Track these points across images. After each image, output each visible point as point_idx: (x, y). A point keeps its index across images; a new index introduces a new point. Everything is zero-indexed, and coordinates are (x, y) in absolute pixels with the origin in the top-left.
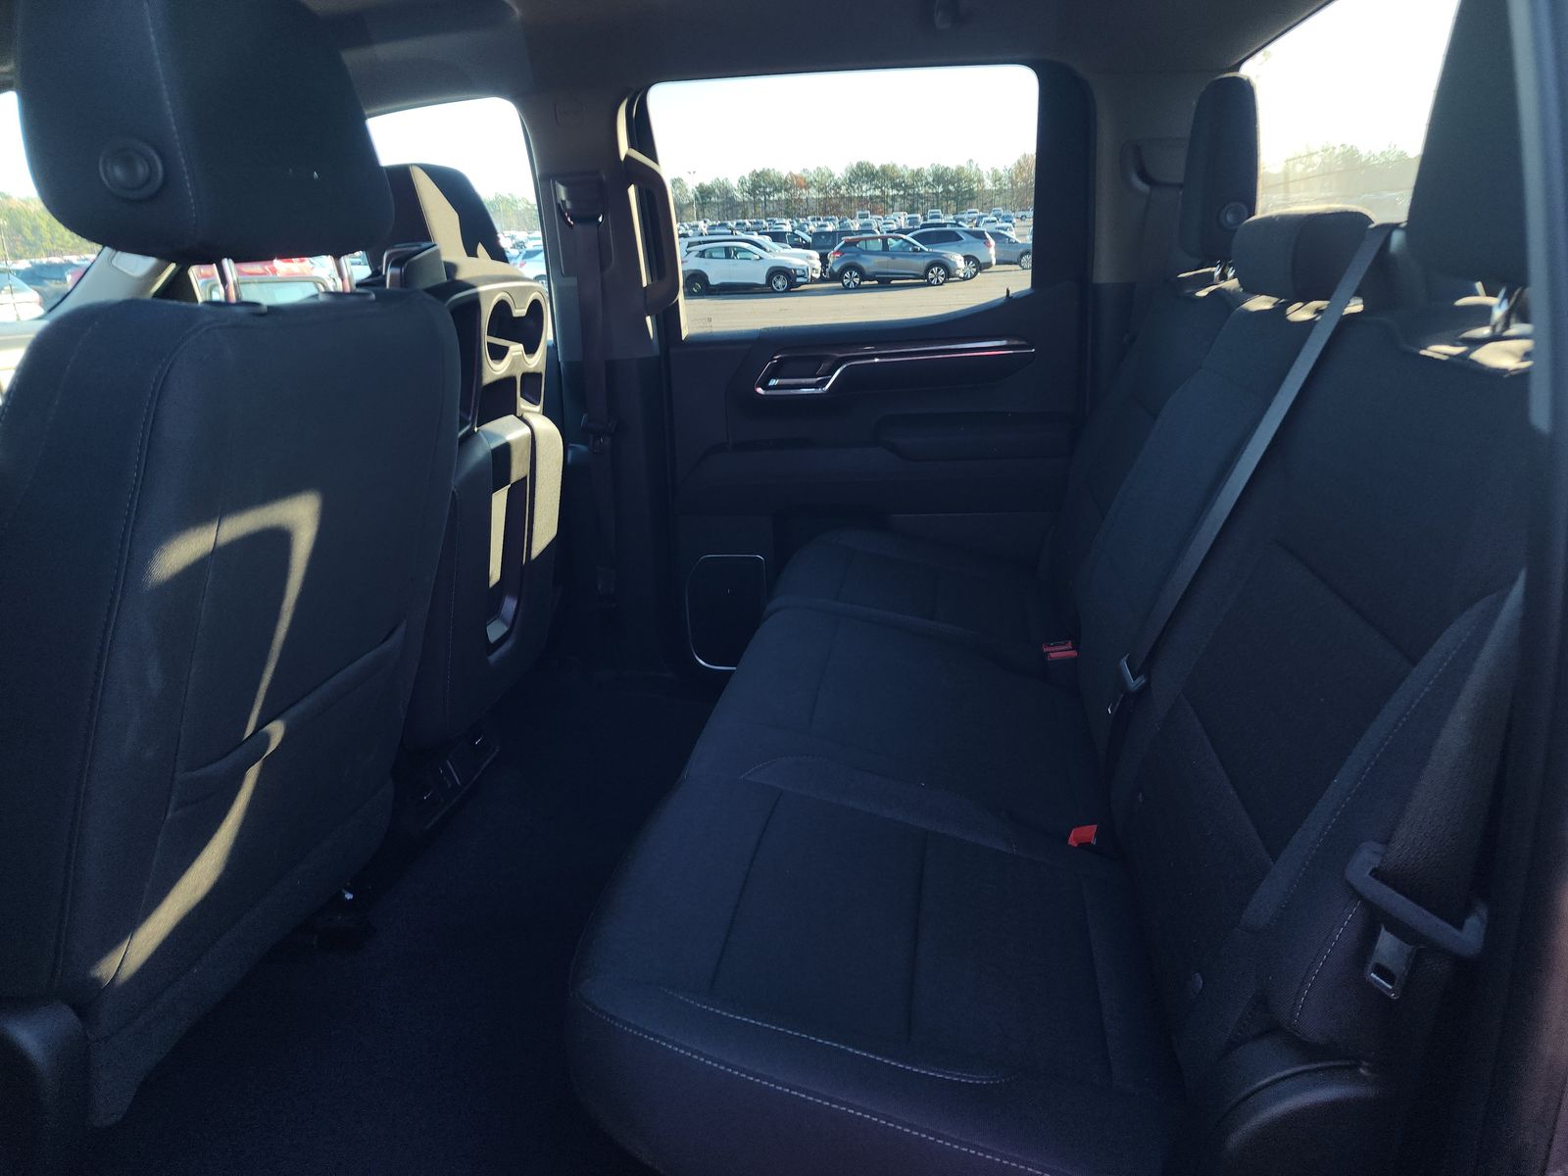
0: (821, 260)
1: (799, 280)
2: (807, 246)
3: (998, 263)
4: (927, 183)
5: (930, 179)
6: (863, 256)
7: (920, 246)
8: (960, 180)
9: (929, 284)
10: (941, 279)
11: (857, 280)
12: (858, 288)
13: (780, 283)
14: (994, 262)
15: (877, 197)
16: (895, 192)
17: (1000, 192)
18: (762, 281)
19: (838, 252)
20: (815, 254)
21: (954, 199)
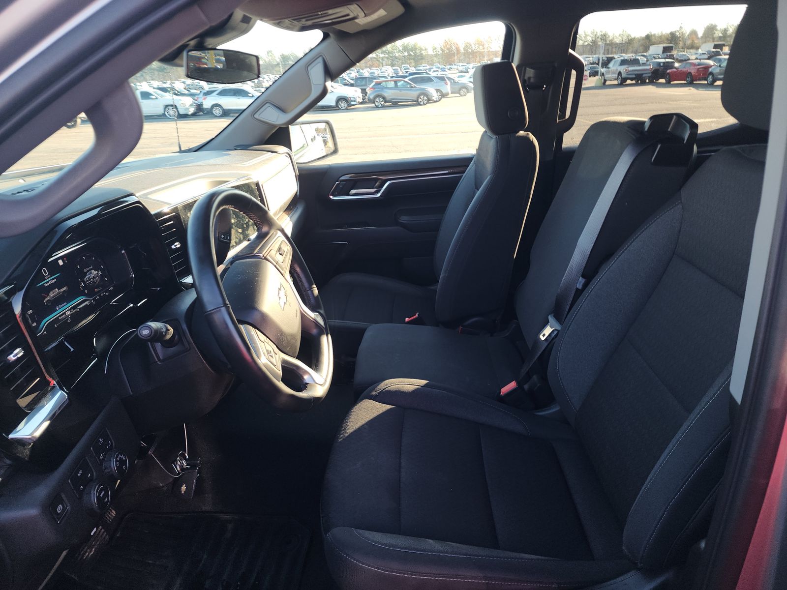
0: (362, 93)
1: (353, 103)
2: (352, 85)
3: (451, 93)
4: (399, 51)
5: (401, 49)
6: (386, 90)
7: (413, 85)
8: (416, 49)
9: (419, 104)
10: (425, 102)
11: (382, 103)
12: (383, 107)
13: (343, 105)
14: (450, 92)
15: (374, 58)
16: (383, 55)
17: (436, 55)
18: (334, 104)
19: (372, 88)
20: (359, 90)
21: (414, 59)
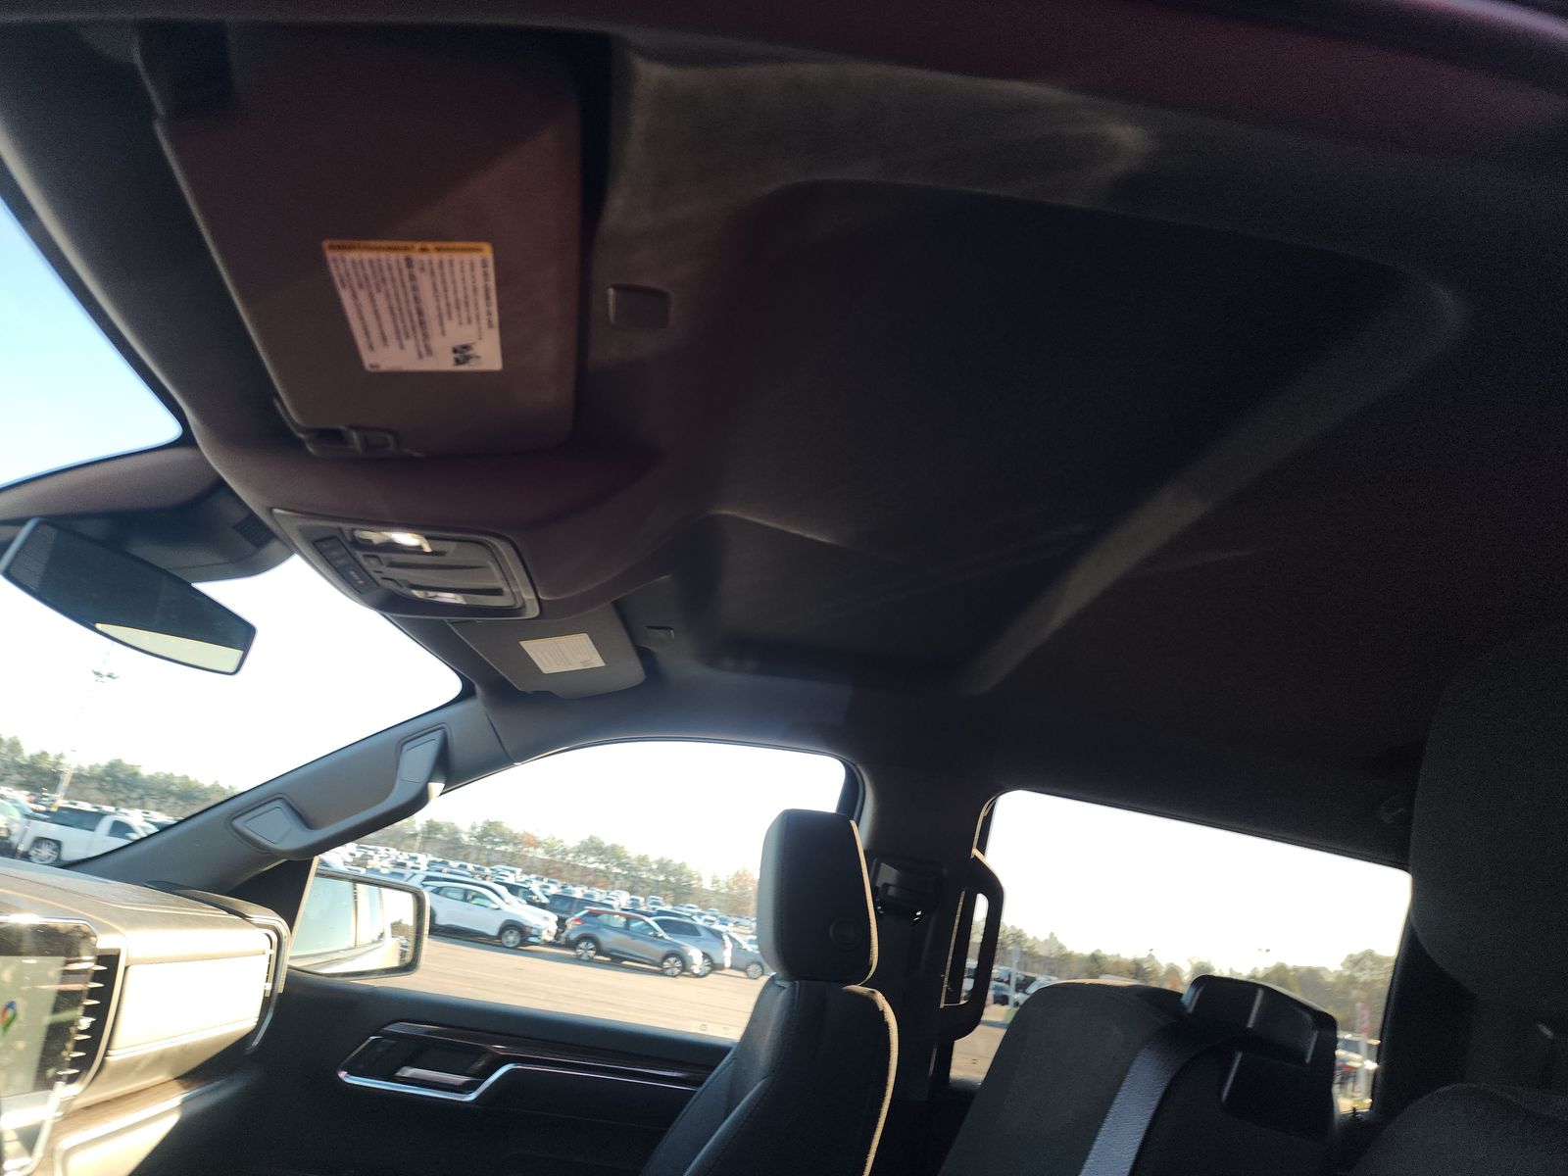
0: (558, 923)
1: (532, 939)
2: (542, 906)
3: (731, 967)
4: (651, 870)
5: (655, 866)
6: (606, 931)
7: (661, 933)
8: (682, 874)
9: (662, 973)
10: (677, 971)
11: (592, 953)
12: (590, 962)
13: (511, 938)
14: (728, 964)
15: (601, 871)
16: (618, 871)
17: (716, 892)
18: (493, 931)
19: (577, 920)
20: (553, 918)
21: (673, 890)
